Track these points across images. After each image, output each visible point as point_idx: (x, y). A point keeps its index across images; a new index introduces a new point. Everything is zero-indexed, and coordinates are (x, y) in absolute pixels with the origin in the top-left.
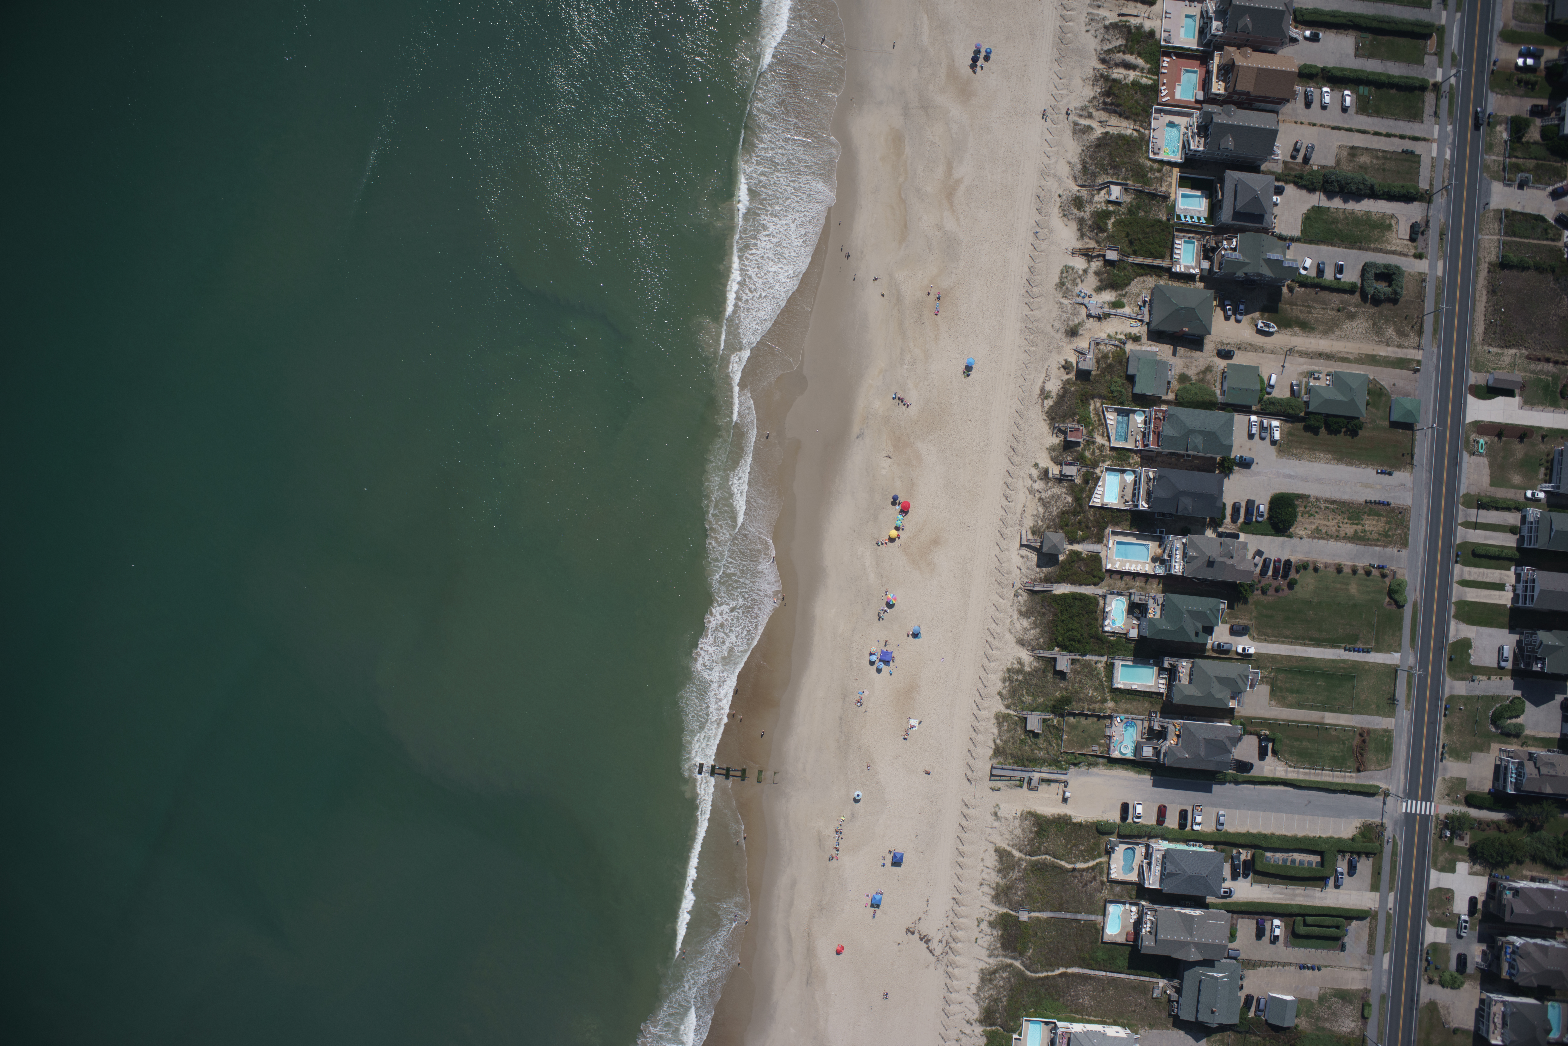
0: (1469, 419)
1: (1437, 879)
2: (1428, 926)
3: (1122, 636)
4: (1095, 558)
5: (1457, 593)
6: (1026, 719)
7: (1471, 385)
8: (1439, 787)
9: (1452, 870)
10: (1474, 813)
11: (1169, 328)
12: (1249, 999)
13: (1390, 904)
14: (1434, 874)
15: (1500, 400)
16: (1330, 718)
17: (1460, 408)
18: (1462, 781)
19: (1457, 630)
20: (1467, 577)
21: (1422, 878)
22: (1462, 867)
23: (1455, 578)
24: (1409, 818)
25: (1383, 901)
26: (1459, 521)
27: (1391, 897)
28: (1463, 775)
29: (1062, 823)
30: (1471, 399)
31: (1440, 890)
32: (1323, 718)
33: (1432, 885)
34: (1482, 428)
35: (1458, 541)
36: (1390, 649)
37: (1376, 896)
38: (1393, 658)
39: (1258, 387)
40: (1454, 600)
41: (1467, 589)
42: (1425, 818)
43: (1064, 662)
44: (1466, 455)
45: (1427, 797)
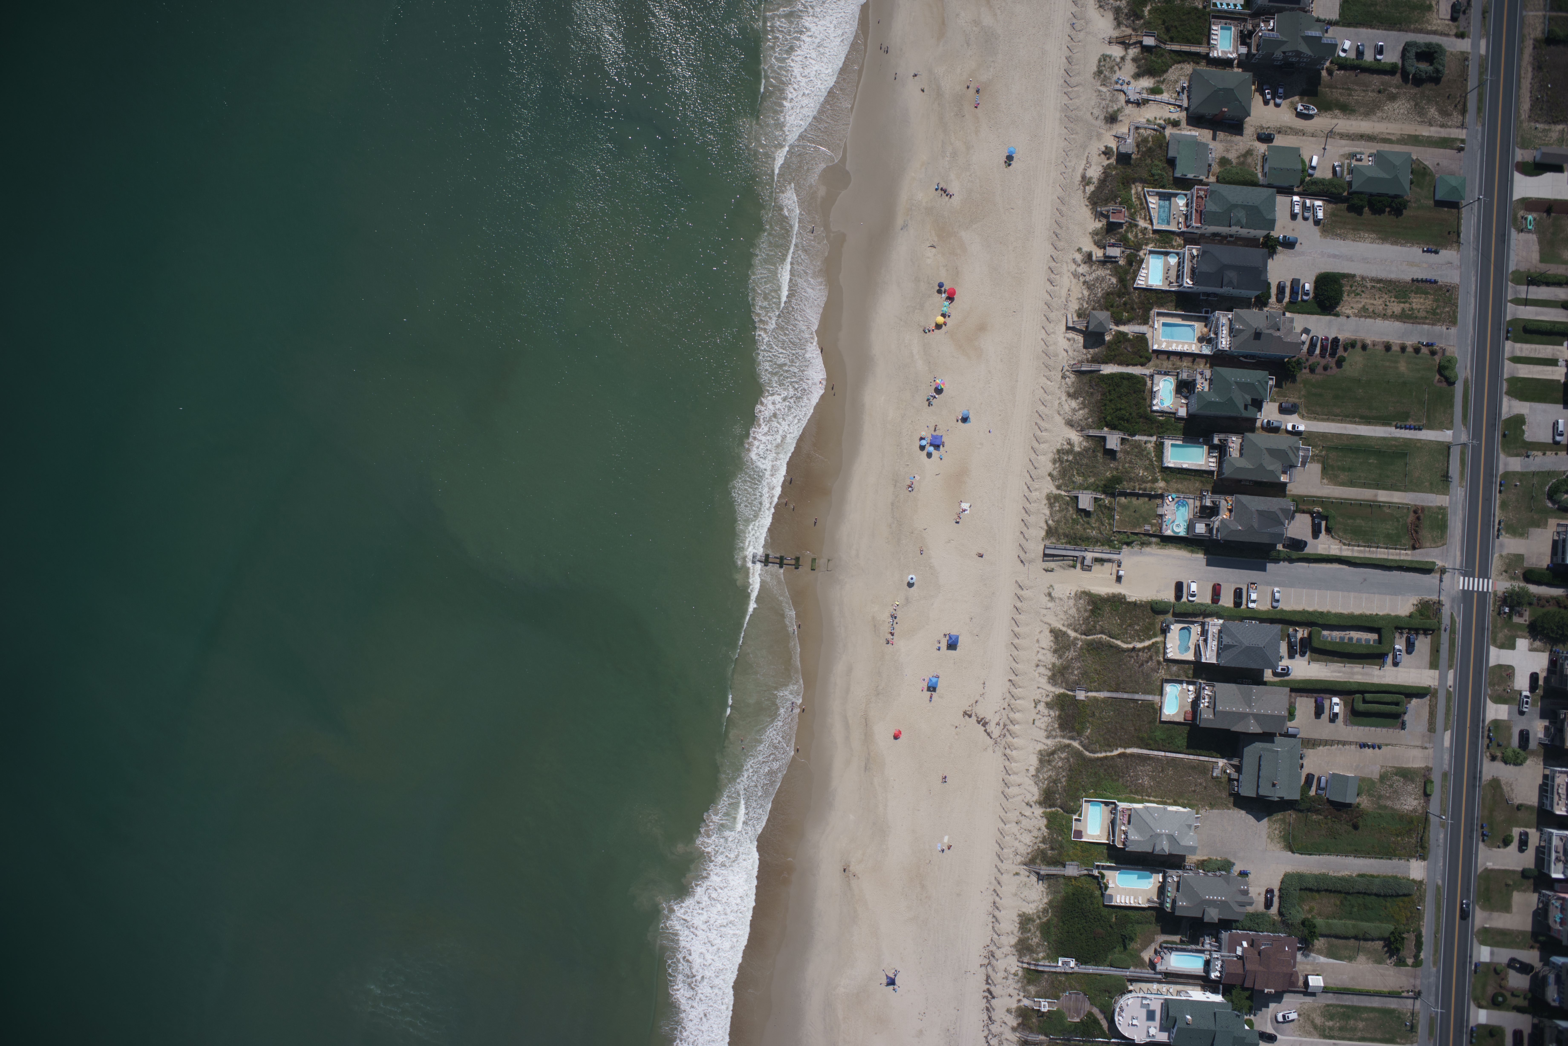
0: (1516, 196)
1: (1497, 656)
2: (1489, 702)
3: (1170, 415)
4: (1142, 339)
5: (1509, 369)
6: (1077, 498)
7: (1518, 162)
8: (1496, 564)
9: (1512, 647)
10: (1533, 589)
11: (1209, 111)
12: (1309, 778)
13: (1450, 682)
14: (1493, 651)
15: (1548, 177)
16: (1383, 496)
17: (1507, 185)
18: (1520, 558)
19: (1510, 407)
20: (1518, 354)
21: (1482, 656)
22: (1522, 643)
23: (1507, 355)
24: (1467, 595)
25: (1443, 678)
26: (1509, 298)
27: (1451, 674)
28: (1521, 550)
29: (1116, 602)
30: (1518, 176)
31: (1500, 666)
32: (1376, 495)
33: (1492, 663)
34: (1530, 204)
35: (1509, 318)
36: (1441, 427)
37: (1435, 673)
38: (1446, 436)
39: (1300, 167)
40: (1505, 376)
41: (1519, 366)
42: (1483, 595)
43: (1113, 441)
44: (1514, 233)
45: (1484, 574)
